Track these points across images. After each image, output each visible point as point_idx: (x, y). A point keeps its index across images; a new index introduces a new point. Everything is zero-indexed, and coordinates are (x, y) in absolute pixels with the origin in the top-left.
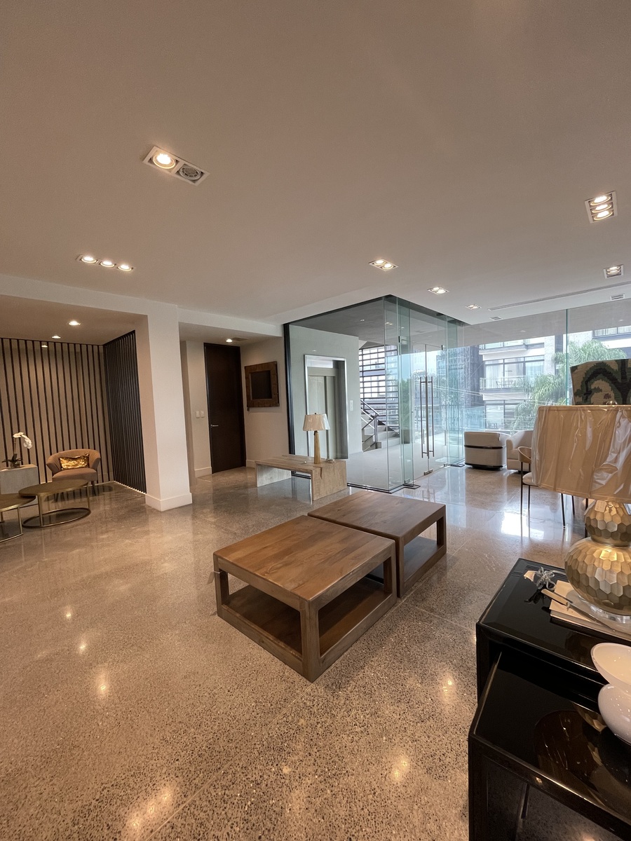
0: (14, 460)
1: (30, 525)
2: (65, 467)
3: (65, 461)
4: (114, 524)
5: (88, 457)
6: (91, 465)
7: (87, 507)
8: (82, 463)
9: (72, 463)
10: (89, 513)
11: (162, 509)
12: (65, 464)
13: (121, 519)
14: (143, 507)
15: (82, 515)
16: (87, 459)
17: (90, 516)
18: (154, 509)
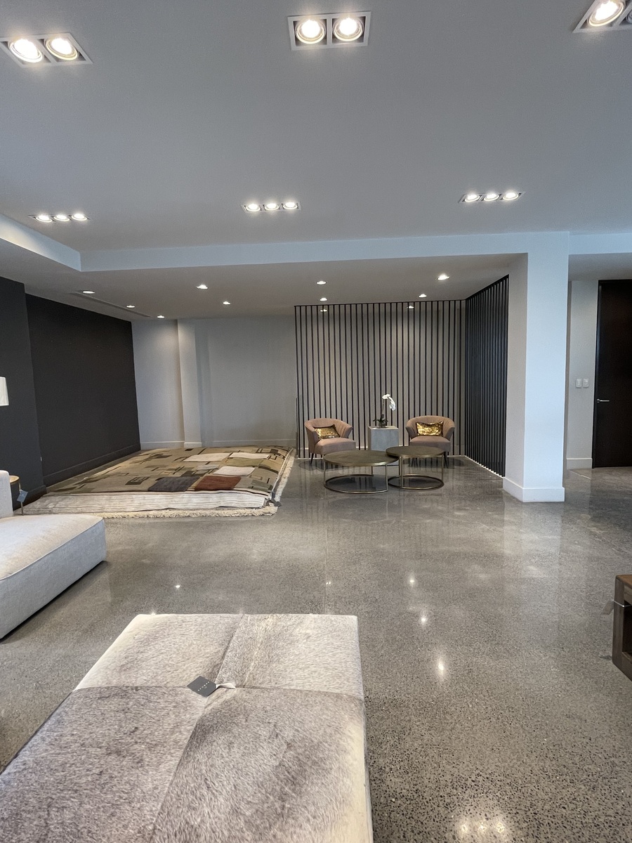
0: (381, 421)
1: (394, 483)
2: (421, 433)
3: (421, 427)
4: (468, 502)
5: (442, 425)
6: (445, 434)
7: (441, 479)
8: (436, 431)
9: (427, 429)
10: (442, 484)
11: (525, 500)
12: (421, 429)
13: (474, 499)
14: (500, 492)
15: (435, 485)
16: (441, 426)
17: (443, 488)
18: (514, 498)
